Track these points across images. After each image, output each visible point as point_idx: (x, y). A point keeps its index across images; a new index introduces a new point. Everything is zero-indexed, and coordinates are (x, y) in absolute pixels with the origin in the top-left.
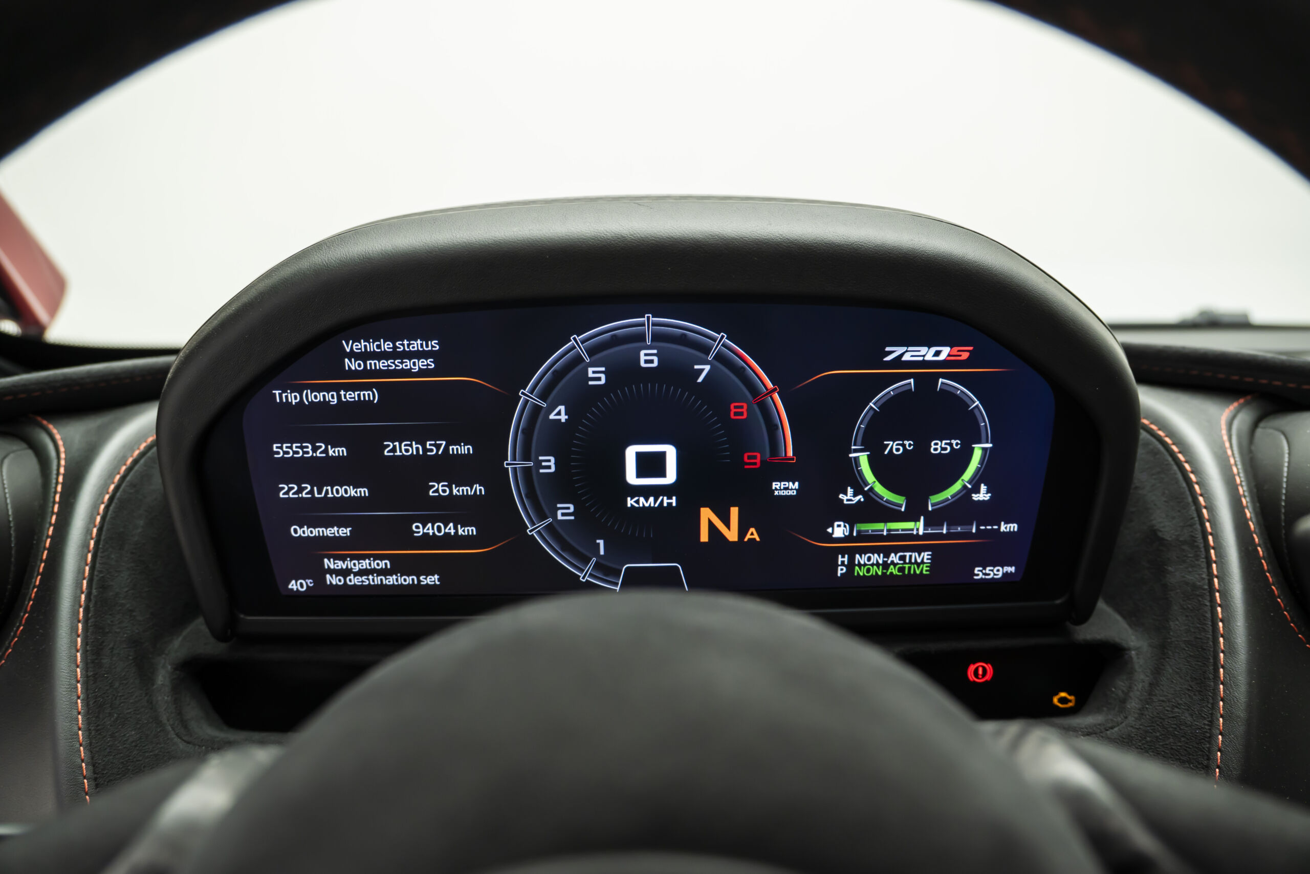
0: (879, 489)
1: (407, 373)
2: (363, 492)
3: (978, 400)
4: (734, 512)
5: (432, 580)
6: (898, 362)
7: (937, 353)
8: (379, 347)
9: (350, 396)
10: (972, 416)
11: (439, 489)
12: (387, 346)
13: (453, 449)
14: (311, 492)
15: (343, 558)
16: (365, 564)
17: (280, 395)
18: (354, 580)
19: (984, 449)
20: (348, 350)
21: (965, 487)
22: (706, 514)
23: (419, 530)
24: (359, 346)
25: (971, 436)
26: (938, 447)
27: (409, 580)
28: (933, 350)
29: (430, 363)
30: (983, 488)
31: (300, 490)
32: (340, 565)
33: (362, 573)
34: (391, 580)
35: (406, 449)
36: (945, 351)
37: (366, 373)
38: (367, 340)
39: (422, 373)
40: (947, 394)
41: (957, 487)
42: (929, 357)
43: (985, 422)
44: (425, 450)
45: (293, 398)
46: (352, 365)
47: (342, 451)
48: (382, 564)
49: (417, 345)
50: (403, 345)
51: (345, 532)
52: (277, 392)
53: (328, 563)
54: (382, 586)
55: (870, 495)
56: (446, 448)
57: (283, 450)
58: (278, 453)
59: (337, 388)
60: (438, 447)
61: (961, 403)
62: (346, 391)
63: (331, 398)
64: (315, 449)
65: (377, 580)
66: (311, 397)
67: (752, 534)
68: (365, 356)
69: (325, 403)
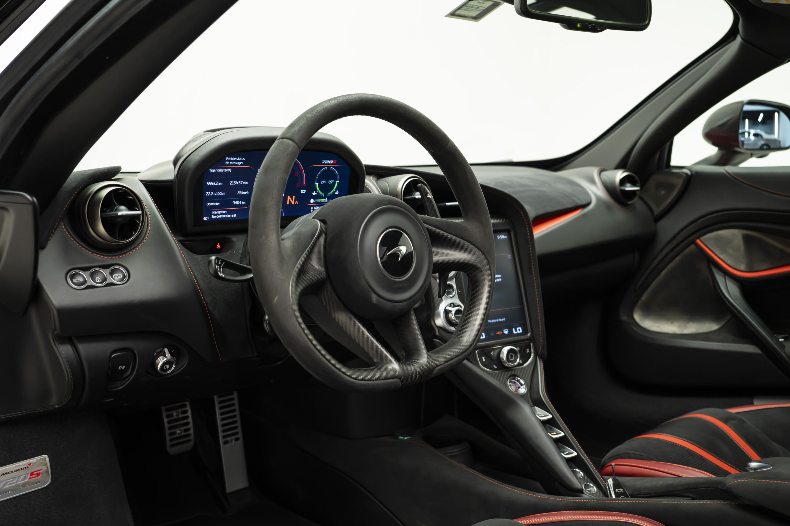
0: (320, 192)
1: (238, 165)
2: (224, 194)
3: (337, 172)
4: (294, 197)
5: (235, 215)
6: (324, 164)
7: (331, 162)
8: (233, 159)
9: (225, 170)
10: (336, 175)
11: (240, 193)
12: (235, 159)
13: (244, 183)
14: (213, 194)
15: (216, 211)
16: (221, 212)
17: (211, 170)
18: (218, 216)
19: (338, 183)
20: (227, 159)
21: (334, 191)
22: (289, 198)
23: (235, 203)
24: (229, 159)
25: (335, 180)
26: (330, 182)
27: (230, 216)
28: (330, 161)
29: (242, 163)
30: (337, 191)
31: (211, 193)
32: (216, 212)
33: (221, 214)
34: (226, 216)
35: (234, 183)
36: (332, 161)
37: (230, 165)
38: (231, 157)
39: (241, 165)
40: (332, 170)
41: (333, 191)
42: (330, 163)
43: (338, 177)
44: (238, 183)
45: (213, 171)
46: (227, 163)
47: (221, 184)
48: (225, 212)
49: (241, 159)
50: (238, 159)
51: (218, 204)
52: (210, 169)
53: (214, 212)
54: (224, 218)
55: (318, 193)
56: (243, 183)
57: (209, 184)
58: (208, 184)
59: (223, 168)
60: (241, 182)
61: (334, 172)
62: (225, 169)
63: (221, 171)
64: (216, 183)
65: (223, 216)
66: (217, 171)
67: (297, 202)
68: (230, 161)
69: (220, 172)
